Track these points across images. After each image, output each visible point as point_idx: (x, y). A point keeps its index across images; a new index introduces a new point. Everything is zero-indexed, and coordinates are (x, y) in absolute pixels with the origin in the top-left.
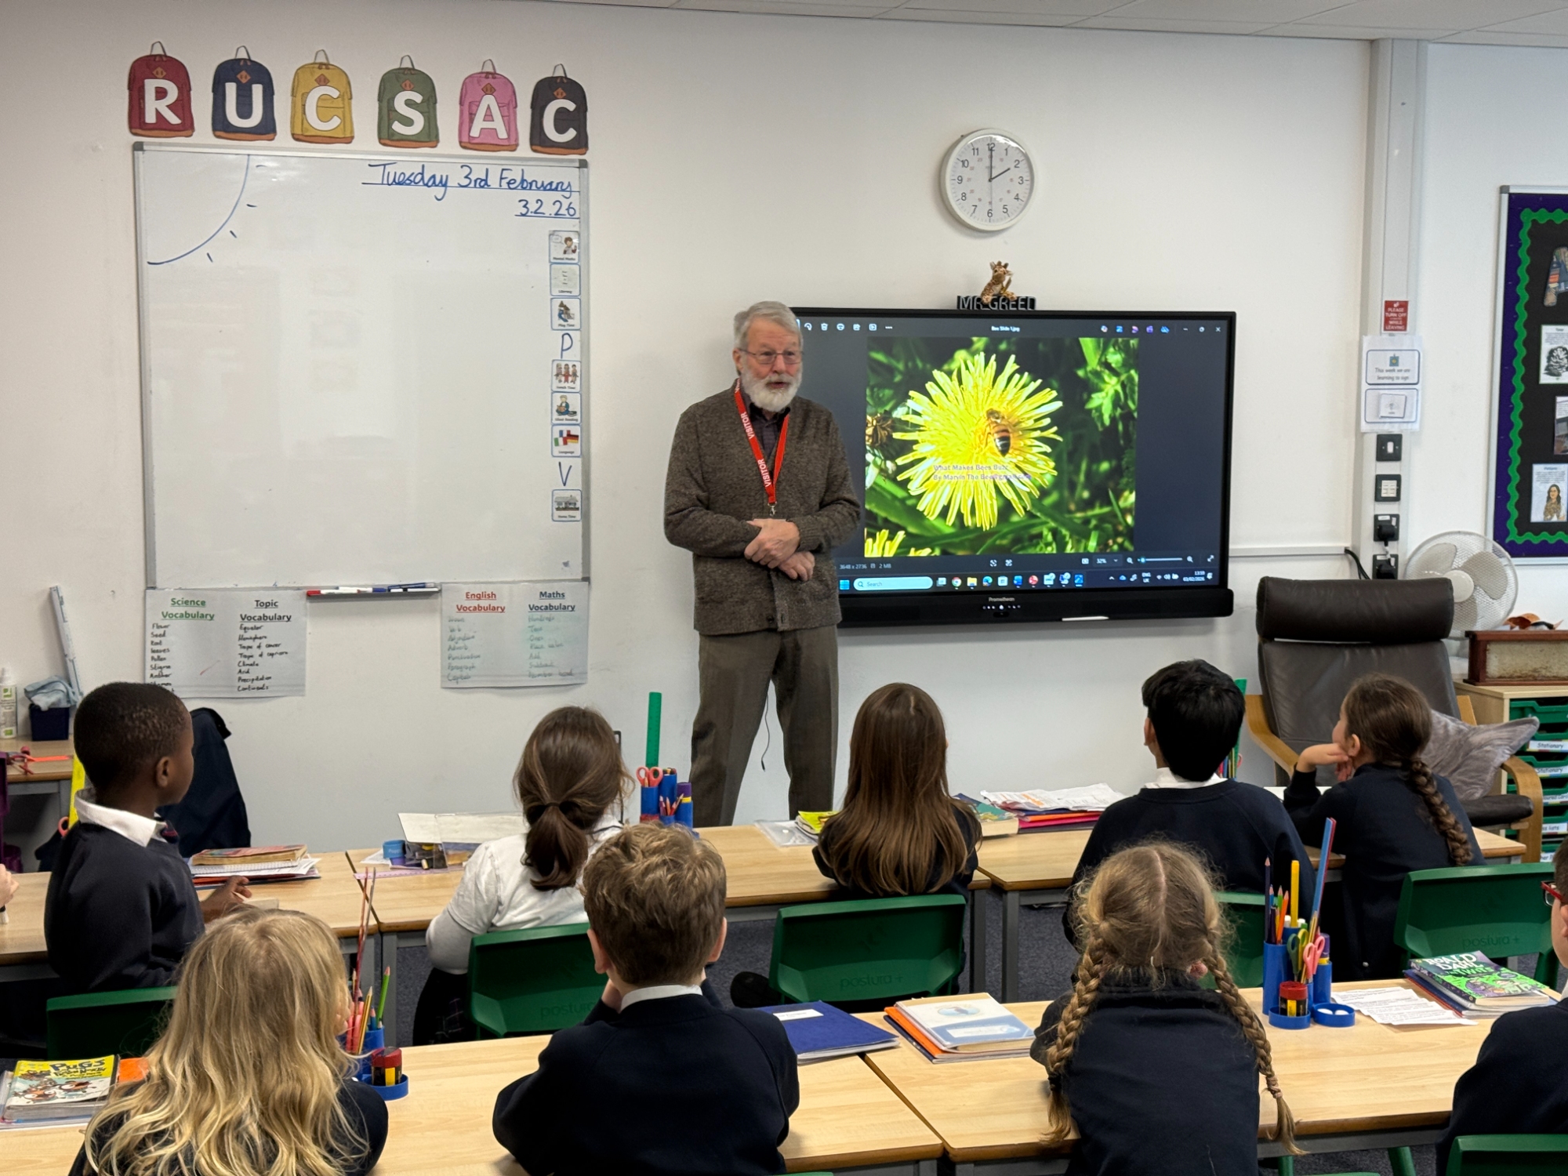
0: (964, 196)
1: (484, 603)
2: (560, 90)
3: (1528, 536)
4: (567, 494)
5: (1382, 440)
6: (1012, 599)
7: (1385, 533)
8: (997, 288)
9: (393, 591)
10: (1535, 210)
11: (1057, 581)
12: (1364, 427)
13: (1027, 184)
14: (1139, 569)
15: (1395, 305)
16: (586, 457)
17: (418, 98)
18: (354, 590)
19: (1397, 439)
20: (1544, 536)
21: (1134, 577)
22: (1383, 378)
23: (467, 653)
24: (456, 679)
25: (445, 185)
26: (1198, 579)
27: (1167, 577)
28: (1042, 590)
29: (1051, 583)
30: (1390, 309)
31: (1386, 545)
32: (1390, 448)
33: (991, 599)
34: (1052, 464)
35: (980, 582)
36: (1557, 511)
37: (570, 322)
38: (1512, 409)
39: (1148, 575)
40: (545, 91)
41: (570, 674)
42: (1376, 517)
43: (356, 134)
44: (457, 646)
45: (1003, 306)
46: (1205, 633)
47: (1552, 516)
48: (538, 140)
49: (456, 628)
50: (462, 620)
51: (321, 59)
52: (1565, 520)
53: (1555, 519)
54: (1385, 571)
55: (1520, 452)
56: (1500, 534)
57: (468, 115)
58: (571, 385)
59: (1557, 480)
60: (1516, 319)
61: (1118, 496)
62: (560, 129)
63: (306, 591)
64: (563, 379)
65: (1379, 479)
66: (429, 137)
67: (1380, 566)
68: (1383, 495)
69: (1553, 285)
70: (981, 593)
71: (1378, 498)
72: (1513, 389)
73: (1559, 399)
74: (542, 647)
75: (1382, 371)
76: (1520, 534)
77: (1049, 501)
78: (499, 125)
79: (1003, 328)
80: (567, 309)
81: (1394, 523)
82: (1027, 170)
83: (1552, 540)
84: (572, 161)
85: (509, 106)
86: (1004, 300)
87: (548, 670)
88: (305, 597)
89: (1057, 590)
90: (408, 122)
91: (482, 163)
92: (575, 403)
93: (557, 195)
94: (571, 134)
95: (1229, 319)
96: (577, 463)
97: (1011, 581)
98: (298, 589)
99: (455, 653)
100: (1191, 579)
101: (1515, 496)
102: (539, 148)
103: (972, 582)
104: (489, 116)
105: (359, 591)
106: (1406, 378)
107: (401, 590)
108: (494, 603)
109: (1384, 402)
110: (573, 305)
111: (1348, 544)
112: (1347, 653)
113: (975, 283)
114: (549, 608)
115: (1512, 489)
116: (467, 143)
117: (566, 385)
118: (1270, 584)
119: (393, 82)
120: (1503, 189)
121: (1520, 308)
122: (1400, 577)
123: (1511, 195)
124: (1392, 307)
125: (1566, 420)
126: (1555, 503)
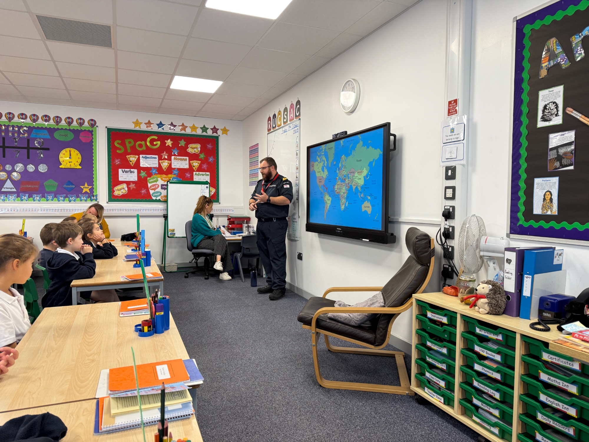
2: (298, 103)
3: (532, 223)
5: (447, 169)
6: (341, 229)
10: (532, 23)
12: (442, 164)
15: (452, 103)
17: (286, 113)
19: (454, 169)
20: (542, 223)
22: (448, 140)
30: (450, 105)
31: (446, 221)
32: (450, 174)
33: (337, 228)
36: (551, 208)
42: (445, 206)
43: (282, 124)
47: (547, 211)
51: (279, 110)
52: (557, 214)
53: (549, 213)
55: (526, 171)
59: (551, 187)
65: (446, 188)
66: (287, 121)
68: (447, 196)
69: (544, 65)
71: (445, 198)
72: (521, 134)
73: (551, 135)
74: (294, 230)
75: (447, 136)
78: (292, 115)
81: (451, 210)
83: (546, 226)
85: (293, 110)
90: (285, 118)
94: (299, 113)
95: (386, 126)
101: (523, 198)
102: (296, 118)
106: (457, 138)
109: (449, 151)
116: (290, 120)
119: (284, 111)
120: (514, 19)
121: (524, 85)
123: (517, 21)
125: (557, 148)
126: (549, 202)
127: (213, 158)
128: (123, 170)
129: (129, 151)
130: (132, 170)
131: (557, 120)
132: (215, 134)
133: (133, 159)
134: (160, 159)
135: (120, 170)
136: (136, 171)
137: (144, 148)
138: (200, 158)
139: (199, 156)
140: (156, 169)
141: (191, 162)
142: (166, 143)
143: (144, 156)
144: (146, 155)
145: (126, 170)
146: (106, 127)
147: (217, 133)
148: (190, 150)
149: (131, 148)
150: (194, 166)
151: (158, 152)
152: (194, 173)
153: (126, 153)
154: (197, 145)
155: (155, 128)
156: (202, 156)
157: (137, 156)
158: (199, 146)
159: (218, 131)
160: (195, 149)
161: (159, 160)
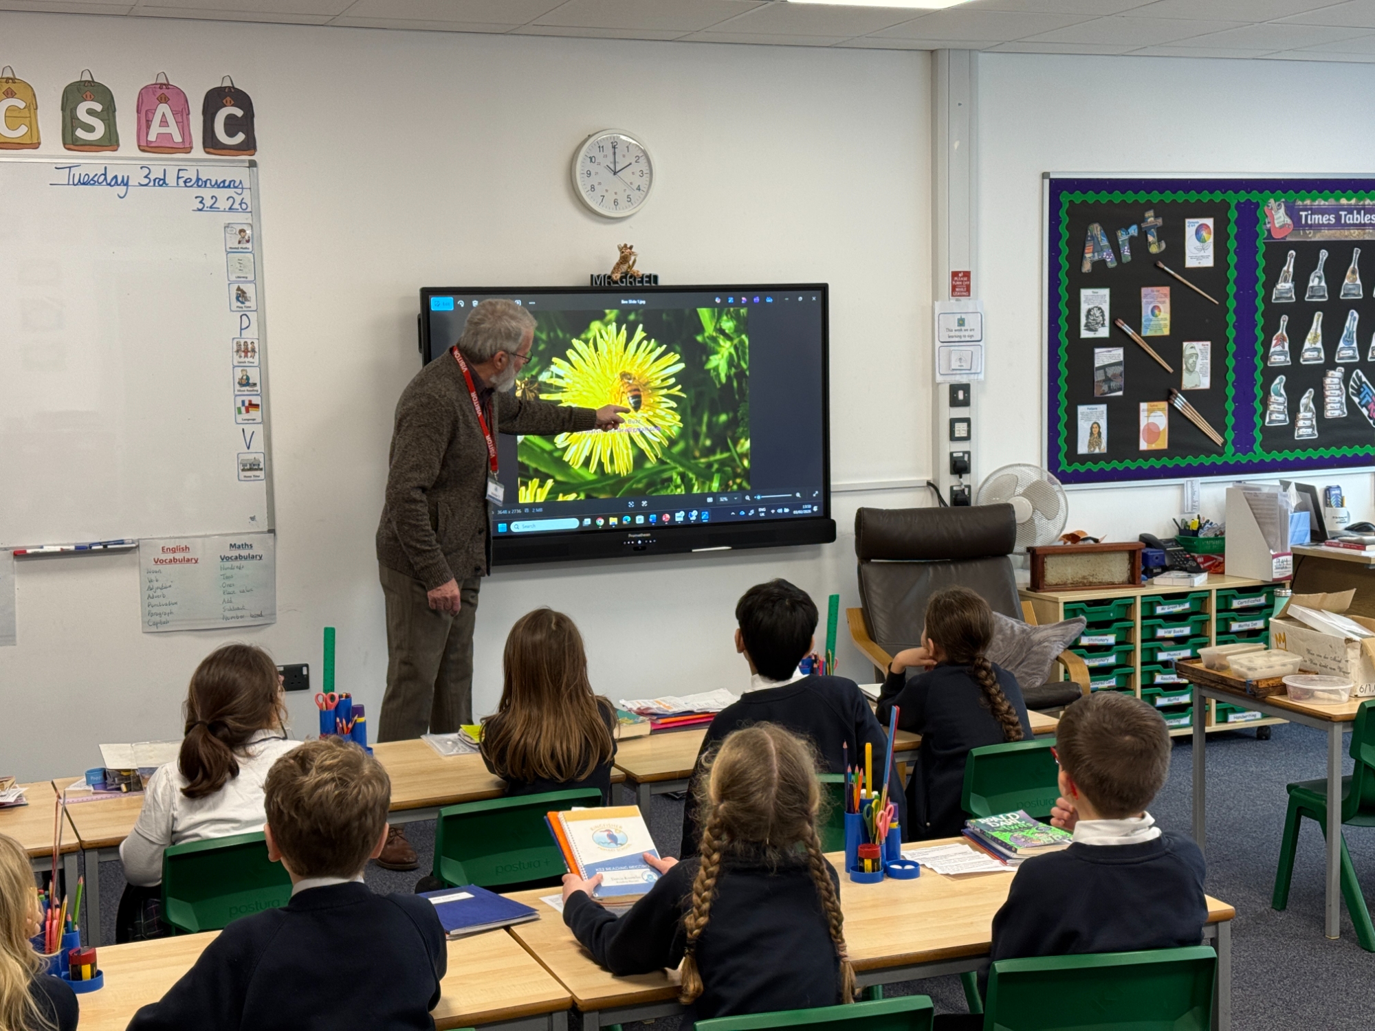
0: (593, 188)
1: (179, 556)
2: (228, 99)
3: (1077, 466)
4: (251, 457)
5: (954, 389)
6: (648, 535)
7: (960, 467)
8: (624, 268)
9: (94, 548)
10: (1071, 192)
11: (686, 517)
12: (939, 379)
13: (646, 177)
14: (755, 505)
15: (960, 275)
16: (267, 423)
17: (98, 107)
18: (58, 549)
19: (966, 388)
20: (1089, 465)
21: (752, 512)
22: (952, 337)
23: (164, 601)
24: (156, 624)
25: (127, 184)
26: (806, 512)
27: (780, 511)
28: (673, 526)
29: (682, 519)
30: (956, 278)
31: (961, 477)
32: (961, 395)
33: (630, 535)
34: (678, 417)
35: (620, 521)
36: (1099, 445)
37: (247, 304)
38: (1059, 360)
39: (764, 510)
40: (214, 100)
41: (261, 615)
42: (951, 454)
43: (42, 140)
44: (155, 595)
45: (631, 283)
46: (813, 558)
47: (1095, 449)
48: (211, 142)
49: (154, 579)
50: (160, 571)
51: (8, 74)
52: (1105, 451)
53: (1097, 451)
54: (960, 499)
55: (1067, 396)
56: (1053, 465)
57: (145, 122)
58: (251, 360)
59: (1098, 418)
60: (1059, 284)
61: (736, 443)
62: (230, 133)
63: (13, 551)
64: (243, 354)
65: (953, 422)
66: (110, 141)
67: (957, 495)
68: (957, 435)
69: (1088, 256)
70: (622, 530)
71: (953, 438)
72: (1059, 344)
73: (1097, 350)
74: (234, 592)
75: (952, 331)
76: (1070, 464)
77: (677, 449)
78: (173, 130)
79: (631, 302)
80: (244, 292)
81: (966, 459)
82: (647, 164)
83: (1095, 468)
84: (243, 161)
85: (182, 113)
86: (631, 277)
87: (239, 613)
88: (12, 557)
89: (687, 525)
90: (90, 129)
91: (159, 164)
92: (254, 376)
93: (231, 192)
94: (241, 137)
95: (823, 289)
96: (259, 429)
97: (647, 519)
98: (5, 549)
99: (154, 601)
100: (800, 512)
101: (1064, 433)
102: (211, 150)
103: (613, 521)
104: (164, 123)
105: (62, 549)
106: (971, 336)
107: (101, 547)
108: (187, 556)
109: (954, 358)
110: (249, 289)
111: (929, 478)
112: (931, 570)
113: (605, 263)
114: (240, 557)
115: (1061, 427)
116: (145, 147)
117: (246, 360)
118: (865, 513)
119: (74, 94)
120: (1045, 175)
121: (1062, 275)
122: (973, 504)
123: (1051, 181)
124: (958, 276)
125: (1103, 367)
126: (1098, 437)
131: (1104, 332)
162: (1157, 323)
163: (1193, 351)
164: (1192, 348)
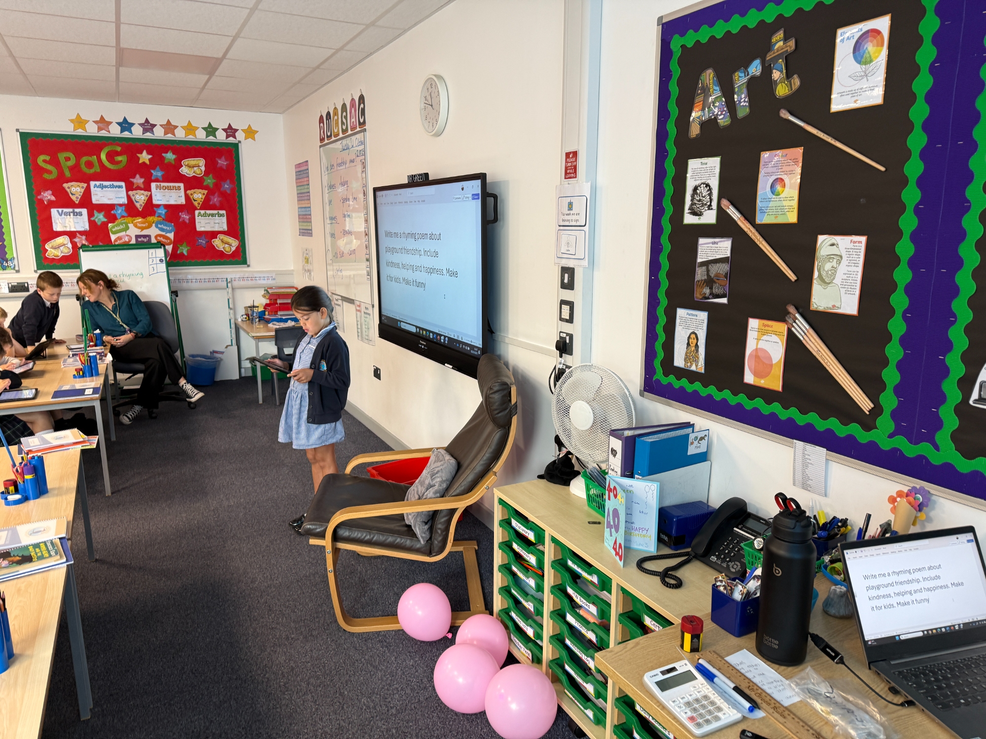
0: (426, 117)
1: (359, 309)
2: (361, 100)
3: (672, 379)
5: (563, 271)
6: (425, 343)
7: (564, 347)
10: (684, 33)
12: (556, 260)
17: (345, 114)
19: (571, 272)
20: (685, 383)
22: (566, 221)
30: (568, 160)
31: (561, 357)
32: (568, 278)
36: (696, 360)
38: (661, 250)
40: (359, 102)
42: (560, 333)
43: (339, 132)
47: (691, 366)
48: (359, 123)
51: (335, 106)
52: (703, 371)
53: (693, 368)
55: (668, 293)
56: (648, 374)
57: (350, 117)
60: (666, 156)
65: (561, 303)
66: (347, 128)
67: (561, 373)
69: (696, 115)
71: (561, 318)
72: (662, 230)
73: (702, 241)
75: (564, 215)
78: (354, 119)
81: (568, 340)
84: (364, 130)
85: (355, 111)
90: (344, 124)
94: (363, 118)
95: (482, 178)
101: (662, 337)
102: (360, 126)
104: (353, 116)
106: (577, 221)
109: (564, 240)
116: (351, 129)
119: (342, 109)
120: (659, 21)
121: (670, 144)
123: (664, 25)
124: (569, 157)
125: (707, 264)
126: (694, 351)
127: (230, 183)
128: (60, 210)
129: (68, 174)
130: (77, 210)
131: (709, 217)
132: (231, 139)
133: (75, 190)
134: (130, 187)
135: (54, 212)
136: (84, 211)
137: (97, 169)
138: (205, 184)
139: (204, 180)
140: (123, 208)
141: (189, 192)
142: (139, 158)
143: (98, 183)
144: (102, 183)
145: (65, 210)
146: (17, 130)
147: (235, 137)
148: (184, 170)
149: (71, 169)
150: (195, 200)
151: (124, 176)
152: (197, 212)
153: (62, 178)
154: (199, 162)
155: (115, 131)
156: (210, 181)
157: (85, 185)
158: (201, 162)
159: (237, 134)
160: (195, 168)
161: (127, 191)
162: (778, 204)
163: (834, 250)
164: (833, 245)
